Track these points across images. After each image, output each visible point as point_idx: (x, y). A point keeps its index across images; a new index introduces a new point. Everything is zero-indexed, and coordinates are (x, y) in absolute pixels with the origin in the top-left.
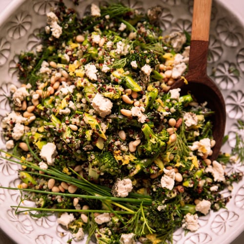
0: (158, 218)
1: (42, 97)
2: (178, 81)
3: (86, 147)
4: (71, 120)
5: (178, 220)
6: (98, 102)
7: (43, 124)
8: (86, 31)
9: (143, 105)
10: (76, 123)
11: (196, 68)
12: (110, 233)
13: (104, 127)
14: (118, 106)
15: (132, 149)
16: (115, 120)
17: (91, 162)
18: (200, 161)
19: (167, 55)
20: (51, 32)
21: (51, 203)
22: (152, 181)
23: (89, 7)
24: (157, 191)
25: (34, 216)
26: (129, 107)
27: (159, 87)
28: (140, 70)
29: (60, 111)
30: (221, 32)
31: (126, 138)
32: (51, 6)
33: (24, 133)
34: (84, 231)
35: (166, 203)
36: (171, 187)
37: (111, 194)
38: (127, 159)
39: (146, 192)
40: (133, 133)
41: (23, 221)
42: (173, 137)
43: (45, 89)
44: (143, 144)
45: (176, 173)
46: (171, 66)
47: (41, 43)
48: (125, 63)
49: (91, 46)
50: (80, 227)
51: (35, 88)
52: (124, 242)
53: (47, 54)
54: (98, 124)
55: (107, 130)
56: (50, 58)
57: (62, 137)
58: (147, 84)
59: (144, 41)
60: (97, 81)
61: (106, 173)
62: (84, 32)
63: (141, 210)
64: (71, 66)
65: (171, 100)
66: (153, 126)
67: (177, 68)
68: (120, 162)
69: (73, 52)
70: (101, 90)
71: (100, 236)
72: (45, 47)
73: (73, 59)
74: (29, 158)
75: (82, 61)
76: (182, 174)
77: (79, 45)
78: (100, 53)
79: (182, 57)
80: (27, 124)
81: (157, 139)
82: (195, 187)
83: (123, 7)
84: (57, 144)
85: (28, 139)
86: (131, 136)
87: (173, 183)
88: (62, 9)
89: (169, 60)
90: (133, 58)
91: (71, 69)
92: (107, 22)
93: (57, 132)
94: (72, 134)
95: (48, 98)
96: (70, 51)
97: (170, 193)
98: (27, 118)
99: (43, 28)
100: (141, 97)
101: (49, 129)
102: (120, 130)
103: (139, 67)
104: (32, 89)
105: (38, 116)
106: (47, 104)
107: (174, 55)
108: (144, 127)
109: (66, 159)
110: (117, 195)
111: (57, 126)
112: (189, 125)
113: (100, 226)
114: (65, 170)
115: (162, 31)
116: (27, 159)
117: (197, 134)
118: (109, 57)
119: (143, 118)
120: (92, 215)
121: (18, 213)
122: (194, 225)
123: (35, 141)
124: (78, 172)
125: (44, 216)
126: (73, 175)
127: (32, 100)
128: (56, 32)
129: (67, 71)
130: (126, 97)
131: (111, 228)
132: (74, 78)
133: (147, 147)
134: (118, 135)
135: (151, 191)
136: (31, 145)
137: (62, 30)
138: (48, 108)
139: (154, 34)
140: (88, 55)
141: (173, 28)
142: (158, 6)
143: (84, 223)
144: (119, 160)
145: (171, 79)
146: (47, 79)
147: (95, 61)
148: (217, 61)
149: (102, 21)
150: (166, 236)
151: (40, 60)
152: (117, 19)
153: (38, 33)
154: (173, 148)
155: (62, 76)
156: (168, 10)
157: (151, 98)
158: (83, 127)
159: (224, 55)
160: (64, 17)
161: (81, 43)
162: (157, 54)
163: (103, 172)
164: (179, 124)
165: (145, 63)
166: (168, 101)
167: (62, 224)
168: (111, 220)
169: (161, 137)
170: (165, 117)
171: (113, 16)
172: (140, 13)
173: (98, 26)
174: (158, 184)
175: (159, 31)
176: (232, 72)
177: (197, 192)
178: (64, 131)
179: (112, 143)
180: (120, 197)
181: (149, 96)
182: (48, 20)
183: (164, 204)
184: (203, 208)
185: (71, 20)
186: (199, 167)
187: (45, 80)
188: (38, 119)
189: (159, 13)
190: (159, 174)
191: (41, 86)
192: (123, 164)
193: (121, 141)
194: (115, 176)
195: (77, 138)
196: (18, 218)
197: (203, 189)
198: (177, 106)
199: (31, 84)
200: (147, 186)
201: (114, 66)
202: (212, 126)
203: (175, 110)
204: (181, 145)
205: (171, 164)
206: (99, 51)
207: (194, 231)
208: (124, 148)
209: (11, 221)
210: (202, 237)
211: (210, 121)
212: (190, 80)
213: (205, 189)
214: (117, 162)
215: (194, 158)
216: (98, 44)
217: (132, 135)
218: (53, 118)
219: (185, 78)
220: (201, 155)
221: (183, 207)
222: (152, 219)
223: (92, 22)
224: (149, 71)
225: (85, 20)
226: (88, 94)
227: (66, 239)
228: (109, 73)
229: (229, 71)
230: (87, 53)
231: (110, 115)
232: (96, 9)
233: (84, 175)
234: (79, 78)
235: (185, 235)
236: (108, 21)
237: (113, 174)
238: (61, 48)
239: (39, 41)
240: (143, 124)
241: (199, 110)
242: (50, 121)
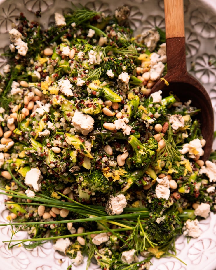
0: (158, 231)
1: (18, 121)
2: (158, 83)
3: (73, 169)
4: (52, 142)
5: (179, 227)
6: (79, 120)
7: (23, 149)
8: (53, 43)
9: (126, 115)
10: (58, 144)
11: (176, 68)
12: (110, 253)
13: (89, 145)
14: (100, 121)
15: (121, 163)
16: (99, 136)
17: (81, 184)
18: (193, 164)
19: (142, 57)
20: (16, 50)
21: (44, 230)
22: (146, 192)
23: (53, 16)
24: (153, 202)
25: (29, 246)
26: (111, 120)
27: (139, 93)
28: (117, 78)
29: (40, 134)
30: (196, 24)
31: (113, 152)
32: (12, 22)
33: (5, 161)
34: (82, 254)
35: (164, 213)
36: (167, 196)
37: (106, 212)
38: (117, 175)
39: (141, 204)
40: (119, 146)
41: (17, 256)
42: (161, 143)
43: (19, 111)
44: (132, 157)
45: (169, 180)
46: (147, 67)
47: (7, 63)
48: (101, 72)
49: (61, 59)
50: (78, 250)
51: (8, 111)
52: (126, 260)
53: (15, 73)
54: (81, 144)
55: (92, 148)
56: (19, 78)
57: (45, 161)
58: (127, 92)
59: (116, 45)
60: (73, 97)
61: (97, 192)
62: (51, 44)
63: (139, 225)
64: (43, 84)
65: (154, 105)
66: (139, 136)
67: (155, 69)
68: (111, 178)
69: (43, 68)
70: (80, 107)
71: (101, 258)
72: (13, 66)
73: (44, 75)
74: (14, 186)
75: (54, 76)
76: (176, 180)
77: (47, 59)
78: (73, 66)
79: (158, 56)
80: (6, 151)
81: (146, 149)
82: (192, 193)
83: (88, 12)
84: (41, 168)
85: (10, 166)
86: (118, 149)
87: (168, 192)
88: (24, 24)
89: (145, 61)
90: (108, 67)
91: (44, 87)
92: (74, 30)
93: (40, 156)
94: (55, 158)
95: (24, 120)
96: (40, 67)
97: (167, 203)
98: (5, 145)
99: (7, 46)
100: (123, 107)
101: (30, 154)
102: (106, 145)
103: (116, 75)
104: (5, 113)
105: (16, 140)
106: (24, 127)
107: (149, 55)
108: (130, 139)
109: (53, 183)
110: (112, 214)
111: (39, 150)
112: (176, 128)
113: (98, 247)
114: (54, 195)
115: (132, 31)
116: (12, 188)
117: (185, 136)
118: (82, 69)
119: (128, 130)
120: (88, 237)
121: (11, 248)
122: (196, 231)
123: (18, 168)
124: (67, 195)
125: (39, 245)
126: (63, 198)
127: (8, 125)
128: (21, 49)
129: (39, 90)
130: (107, 110)
131: (110, 247)
132: (49, 96)
133: (136, 159)
134: (104, 151)
135: (146, 202)
136: (14, 172)
137: (28, 46)
138: (26, 132)
139: (125, 36)
140: (60, 69)
141: (144, 26)
142: (125, 5)
143: (82, 246)
144: (109, 177)
145: (150, 81)
146: (20, 100)
147: (68, 75)
148: (195, 55)
149: (68, 30)
150: (168, 246)
151: (9, 80)
152: (84, 26)
153: (3, 53)
154: (163, 154)
155: (35, 95)
156: (137, 8)
157: (133, 107)
158: (67, 148)
159: (202, 48)
160: (27, 32)
161: (50, 56)
162: (132, 58)
163: (94, 192)
164: (165, 128)
165: (122, 70)
166: (151, 106)
167: (59, 250)
168: (110, 240)
169: (150, 147)
170: (151, 125)
171: (79, 23)
172: (107, 15)
173: (65, 35)
174: (153, 194)
175: (130, 32)
176: (213, 64)
177: (194, 197)
178: (46, 155)
179: (99, 160)
180: (115, 215)
181: (131, 105)
182: (11, 38)
183: (162, 216)
184: (202, 212)
185: (35, 34)
186: (193, 171)
187: (18, 101)
188: (17, 143)
189: (127, 13)
190: (152, 184)
191: (15, 108)
192: (114, 181)
193: (108, 157)
194: (107, 193)
195: (62, 160)
196: (12, 253)
197: (200, 192)
198: (161, 110)
199: (4, 108)
200: (141, 198)
201: (89, 79)
202: (200, 124)
203: (159, 115)
204: (171, 151)
205: (163, 172)
206: (70, 64)
207: (197, 238)
208: (112, 163)
209: (5, 258)
210: (206, 243)
211: (197, 120)
212: (171, 80)
213: (201, 191)
214: (107, 180)
215: (186, 162)
216: (68, 57)
217: (119, 149)
218: (33, 142)
219: (165, 79)
220: (193, 157)
221: (182, 213)
222: (152, 233)
223: (58, 33)
224: (127, 79)
225: (51, 31)
226: (66, 113)
227: (65, 266)
228: (85, 86)
229: (210, 64)
230: (58, 67)
231: (92, 132)
232: (60, 18)
233: (74, 197)
234: (53, 96)
235: (188, 242)
236: (75, 29)
237: (104, 192)
238: (29, 65)
239: (5, 61)
240: (129, 136)
241: (184, 110)
242: (29, 145)
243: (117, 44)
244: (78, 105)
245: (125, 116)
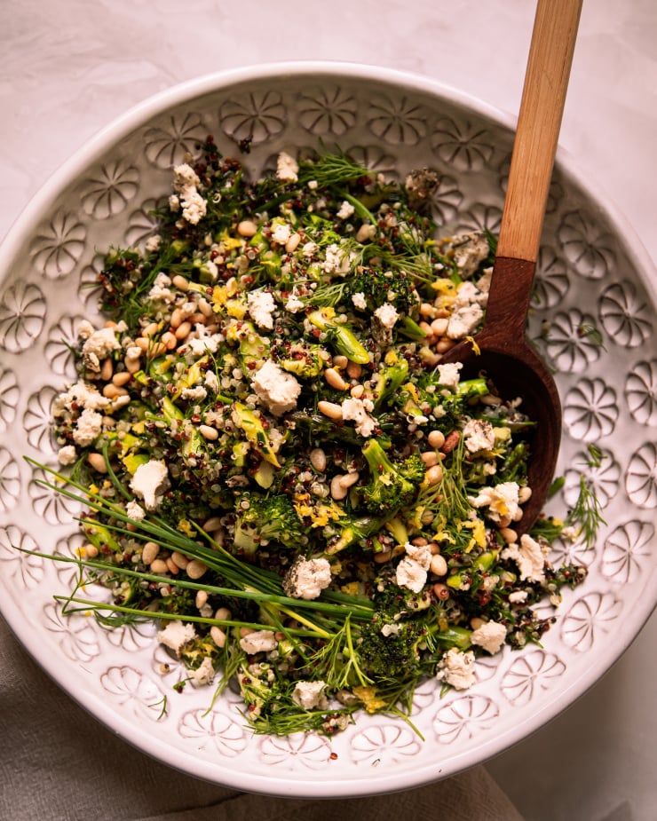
0: (382, 652)
1: (148, 354)
2: (458, 346)
3: (234, 480)
4: (205, 414)
5: (430, 660)
6: (268, 381)
7: (143, 418)
8: (261, 212)
9: (372, 396)
10: (215, 421)
11: (502, 322)
12: (271, 676)
13: (276, 439)
14: (313, 394)
15: (338, 493)
16: (303, 425)
17: (241, 514)
18: (492, 532)
19: (441, 284)
20: (181, 209)
21: (148, 594)
22: (377, 568)
23: (274, 158)
24: (387, 591)
25: (106, 621)
26: (338, 398)
27: (413, 356)
28: (372, 314)
29: (185, 391)
30: (568, 243)
31: (327, 466)
32: (187, 150)
33: (102, 433)
34: (213, 665)
35: (402, 620)
36: (417, 586)
37: (283, 588)
38: (324, 515)
39: (363, 592)
40: (342, 457)
41: (77, 632)
42: (435, 473)
43: (157, 337)
44: (364, 484)
45: (433, 554)
46: (447, 308)
47: (157, 232)
48: (341, 294)
49: (270, 248)
50: (207, 655)
51: (134, 331)
52: (300, 699)
53: (168, 257)
54: (262, 431)
55: (282, 446)
56: (174, 268)
57: (181, 451)
58: (386, 347)
59: (392, 247)
60: (273, 331)
61: (273, 541)
62: (258, 214)
63: (346, 632)
64: (218, 290)
65: (438, 388)
66: (389, 444)
67: (461, 315)
68: (308, 519)
69: (228, 259)
70: (278, 354)
71: (248, 681)
72: (167, 241)
73: (225, 274)
74: (107, 489)
75: (245, 281)
76: (447, 558)
77: (243, 243)
78: (287, 268)
79: (476, 290)
80: (110, 412)
81: (396, 475)
82: (474, 592)
83: (350, 166)
84: (171, 465)
85: (109, 446)
86: (338, 462)
87: (423, 578)
88: (211, 160)
89: (445, 294)
90: (358, 285)
91: (218, 298)
92: (313, 196)
93: (173, 439)
94: (202, 447)
95: (160, 357)
96: (222, 255)
97: (415, 600)
98: (110, 400)
99: (166, 197)
100: (369, 377)
101: (155, 430)
102: (314, 447)
103: (371, 307)
104: (128, 333)
105: (134, 396)
106: (157, 372)
107: (457, 285)
108: (367, 446)
109: (188, 502)
110: (294, 594)
111: (174, 425)
112: (473, 449)
113: (250, 659)
114: (183, 526)
115: (435, 226)
116: (102, 492)
117: (490, 469)
118: (305, 279)
119: (367, 426)
120: (235, 633)
121: (69, 614)
122: (463, 676)
123: (124, 452)
124: (212, 534)
125: (128, 623)
126: (199, 538)
127: (126, 360)
128: (191, 210)
129: (208, 301)
130: (333, 374)
131: (275, 665)
132: (223, 319)
133: (372, 492)
134: (309, 459)
135: (373, 590)
136: (114, 460)
137: (207, 207)
138: (158, 382)
139: (414, 232)
140: (261, 269)
141: (462, 222)
142: (430, 170)
143: (217, 647)
144: (304, 514)
145: (443, 339)
146: (165, 314)
147: (274, 283)
148: (555, 306)
149: (300, 192)
150: (398, 693)
151: (152, 268)
152: (335, 192)
153: (153, 209)
154: (433, 497)
155: (198, 311)
156: (453, 180)
157: (390, 381)
158: (230, 434)
159: (572, 295)
160: (213, 178)
161: (248, 238)
162: (416, 281)
163: (267, 539)
164: (451, 443)
165: (386, 300)
166: (431, 389)
167: (168, 645)
168: (277, 648)
169: (406, 473)
170: (420, 427)
171: (326, 183)
172: (388, 182)
173: (289, 203)
174: (391, 576)
175: (427, 227)
176: (586, 335)
177: (478, 603)
178: (187, 439)
179: (292, 475)
180: (300, 598)
181: (386, 377)
182: (176, 182)
183: (397, 623)
184: (487, 638)
185: (228, 185)
186: (489, 547)
187: (160, 315)
188: (136, 402)
189: (431, 185)
190: (394, 555)
191: (150, 328)
192: (314, 526)
193: (313, 474)
194: (295, 549)
195: (214, 456)
196: (68, 625)
197: (492, 596)
198: (449, 403)
199: (128, 323)
200: (365, 579)
201: (315, 301)
202: (528, 454)
203: (444, 413)
204: (452, 494)
205: (424, 534)
206: (283, 263)
207: (463, 690)
208: (319, 489)
209: (50, 630)
210: (479, 705)
211: (524, 444)
212: (486, 346)
213: (496, 596)
214: (299, 521)
215: (478, 525)
216: (284, 246)
217: (340, 461)
218: (168, 406)
219: (476, 340)
220: (496, 518)
221: (444, 633)
222: (367, 654)
223: (276, 194)
224: (391, 319)
225: (263, 186)
226: (248, 360)
227: (173, 679)
228: (301, 315)
229: (580, 331)
230: (259, 264)
231: (292, 411)
232: (289, 164)
233: (224, 541)
234: (232, 320)
235: (441, 696)
236: (314, 193)
237: (288, 545)
238: (200, 246)
239: (155, 226)
240: (367, 439)
241: (502, 416)
242: (158, 410)
243: (393, 245)
244: (275, 350)
245: (370, 395)
